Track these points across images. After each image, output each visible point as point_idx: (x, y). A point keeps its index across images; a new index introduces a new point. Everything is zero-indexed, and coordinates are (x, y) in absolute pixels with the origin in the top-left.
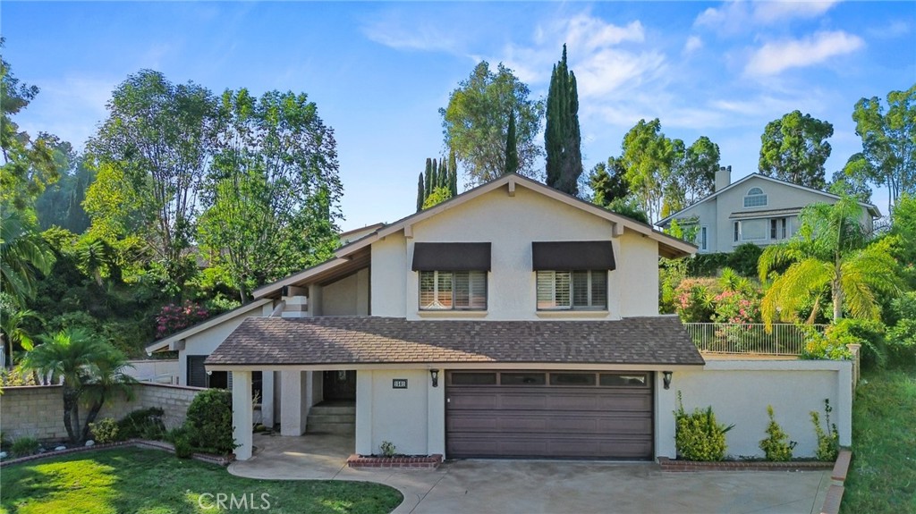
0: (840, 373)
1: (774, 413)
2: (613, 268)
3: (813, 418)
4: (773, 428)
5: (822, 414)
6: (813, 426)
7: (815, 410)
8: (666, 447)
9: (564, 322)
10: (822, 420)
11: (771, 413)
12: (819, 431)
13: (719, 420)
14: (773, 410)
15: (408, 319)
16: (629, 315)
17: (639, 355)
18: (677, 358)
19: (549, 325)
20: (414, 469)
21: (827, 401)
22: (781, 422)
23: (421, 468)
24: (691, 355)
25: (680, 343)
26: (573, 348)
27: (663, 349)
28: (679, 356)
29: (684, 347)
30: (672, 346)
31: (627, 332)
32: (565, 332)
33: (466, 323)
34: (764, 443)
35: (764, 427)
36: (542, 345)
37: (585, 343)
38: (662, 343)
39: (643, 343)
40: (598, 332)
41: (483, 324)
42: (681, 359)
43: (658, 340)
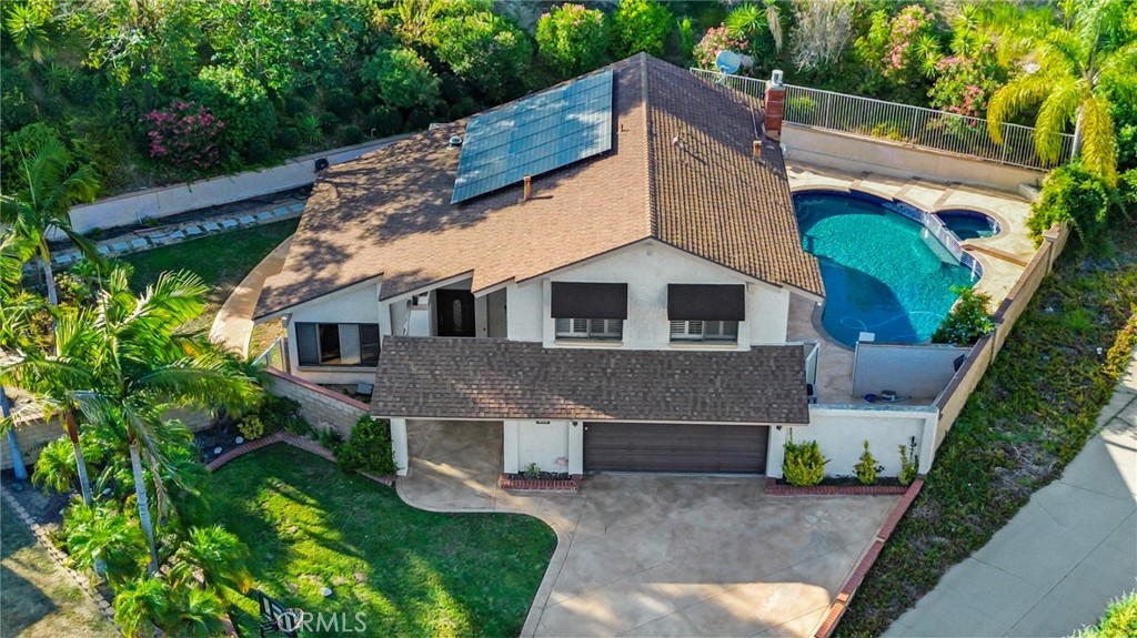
0: (927, 421)
1: (869, 446)
2: (743, 320)
3: (900, 450)
4: (866, 456)
5: (908, 447)
6: (901, 455)
7: (904, 444)
8: (774, 470)
9: (693, 353)
10: (908, 451)
11: (866, 446)
12: (904, 459)
13: (822, 450)
14: (869, 442)
15: (545, 346)
16: (759, 342)
17: (757, 410)
18: (787, 415)
19: (681, 358)
20: (559, 491)
21: (913, 439)
22: (874, 452)
23: (564, 491)
24: (801, 411)
25: (795, 392)
26: (699, 400)
27: (778, 401)
28: (790, 411)
29: (797, 397)
30: (787, 396)
31: (751, 372)
32: (695, 372)
33: (602, 354)
34: (857, 467)
35: (859, 456)
36: (673, 394)
37: (711, 390)
38: (779, 391)
39: (762, 391)
40: (726, 372)
41: (618, 357)
42: (791, 416)
43: (776, 387)
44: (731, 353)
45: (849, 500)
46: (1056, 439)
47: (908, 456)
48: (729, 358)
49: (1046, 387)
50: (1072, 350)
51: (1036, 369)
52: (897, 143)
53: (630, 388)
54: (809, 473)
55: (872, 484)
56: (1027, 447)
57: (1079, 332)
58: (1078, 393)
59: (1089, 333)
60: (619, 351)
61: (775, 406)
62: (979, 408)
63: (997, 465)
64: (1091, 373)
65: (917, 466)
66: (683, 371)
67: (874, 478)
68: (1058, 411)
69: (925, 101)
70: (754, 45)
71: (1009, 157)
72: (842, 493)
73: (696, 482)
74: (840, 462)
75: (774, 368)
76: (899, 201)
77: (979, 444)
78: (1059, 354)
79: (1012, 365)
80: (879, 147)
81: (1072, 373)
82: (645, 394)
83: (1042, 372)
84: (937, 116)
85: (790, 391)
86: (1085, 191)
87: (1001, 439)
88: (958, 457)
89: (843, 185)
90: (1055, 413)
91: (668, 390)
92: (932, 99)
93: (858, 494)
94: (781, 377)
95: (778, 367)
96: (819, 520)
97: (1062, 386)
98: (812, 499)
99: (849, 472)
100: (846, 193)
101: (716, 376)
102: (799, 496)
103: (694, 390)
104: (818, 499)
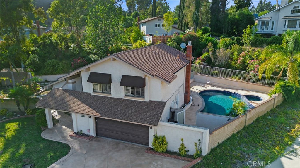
0: (204, 134)
1: (183, 141)
3: (195, 144)
4: (182, 145)
5: (198, 144)
6: (195, 146)
7: (196, 142)
9: (131, 100)
10: (198, 145)
11: (182, 140)
12: (196, 148)
14: (183, 139)
15: (91, 94)
16: (152, 99)
17: (141, 119)
18: (151, 122)
19: (127, 101)
20: (84, 140)
21: (199, 140)
22: (186, 144)
23: (86, 140)
24: (156, 121)
25: (157, 115)
26: (125, 113)
27: (150, 117)
28: (152, 121)
29: (157, 117)
30: (153, 116)
31: (146, 108)
32: (128, 105)
33: (105, 97)
34: (179, 148)
35: (180, 144)
36: (118, 111)
37: (130, 111)
38: (152, 114)
39: (146, 113)
40: (138, 106)
41: (109, 99)
42: (152, 122)
43: (151, 113)
44: (142, 102)
45: (173, 160)
46: (264, 154)
47: (198, 147)
48: (141, 103)
49: (264, 136)
50: (278, 128)
51: (262, 131)
52: (238, 81)
53: (106, 108)
54: (160, 147)
55: (184, 156)
56: (251, 155)
57: (282, 123)
58: (278, 140)
59: (285, 124)
60: (110, 97)
61: (148, 119)
62: (236, 139)
63: (236, 159)
64: (284, 135)
65: (201, 152)
66: (125, 105)
67: (184, 154)
68: (268, 145)
69: (245, 70)
70: (207, 61)
71: (267, 84)
72: (171, 157)
73: (126, 144)
74: (174, 146)
75: (153, 107)
76: (236, 93)
77: (231, 150)
78: (272, 128)
79: (253, 128)
80: (233, 82)
81: (276, 134)
82: (110, 109)
83: (265, 132)
84: (248, 73)
85: (155, 115)
86: (288, 86)
87: (241, 150)
88: (220, 152)
89: (222, 90)
90: (266, 145)
91: (117, 109)
92: (247, 70)
93: (177, 158)
94: (154, 110)
95: (155, 107)
96: (157, 165)
97: (272, 137)
98: (160, 157)
99: (176, 150)
100: (223, 91)
101: (134, 107)
102: (156, 155)
103: (125, 110)
104: (162, 158)
